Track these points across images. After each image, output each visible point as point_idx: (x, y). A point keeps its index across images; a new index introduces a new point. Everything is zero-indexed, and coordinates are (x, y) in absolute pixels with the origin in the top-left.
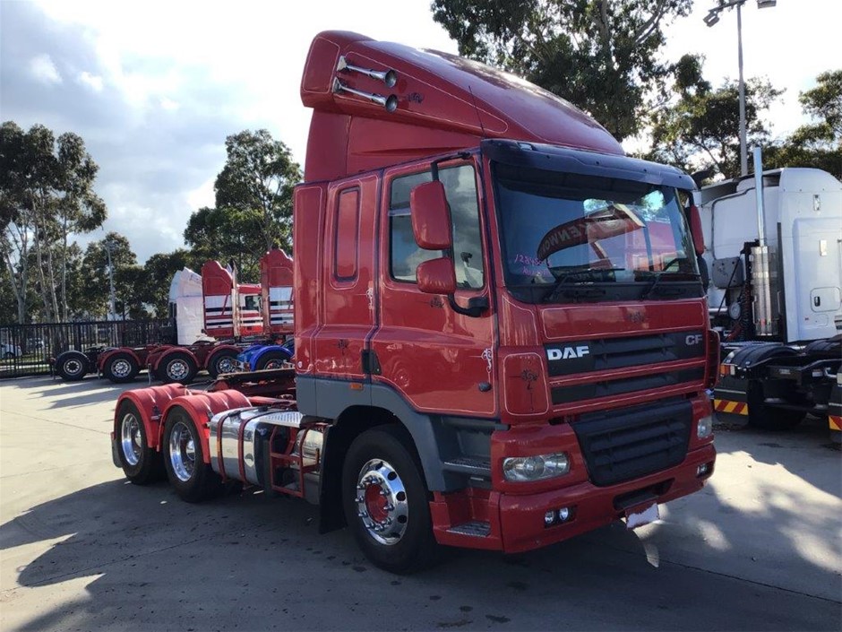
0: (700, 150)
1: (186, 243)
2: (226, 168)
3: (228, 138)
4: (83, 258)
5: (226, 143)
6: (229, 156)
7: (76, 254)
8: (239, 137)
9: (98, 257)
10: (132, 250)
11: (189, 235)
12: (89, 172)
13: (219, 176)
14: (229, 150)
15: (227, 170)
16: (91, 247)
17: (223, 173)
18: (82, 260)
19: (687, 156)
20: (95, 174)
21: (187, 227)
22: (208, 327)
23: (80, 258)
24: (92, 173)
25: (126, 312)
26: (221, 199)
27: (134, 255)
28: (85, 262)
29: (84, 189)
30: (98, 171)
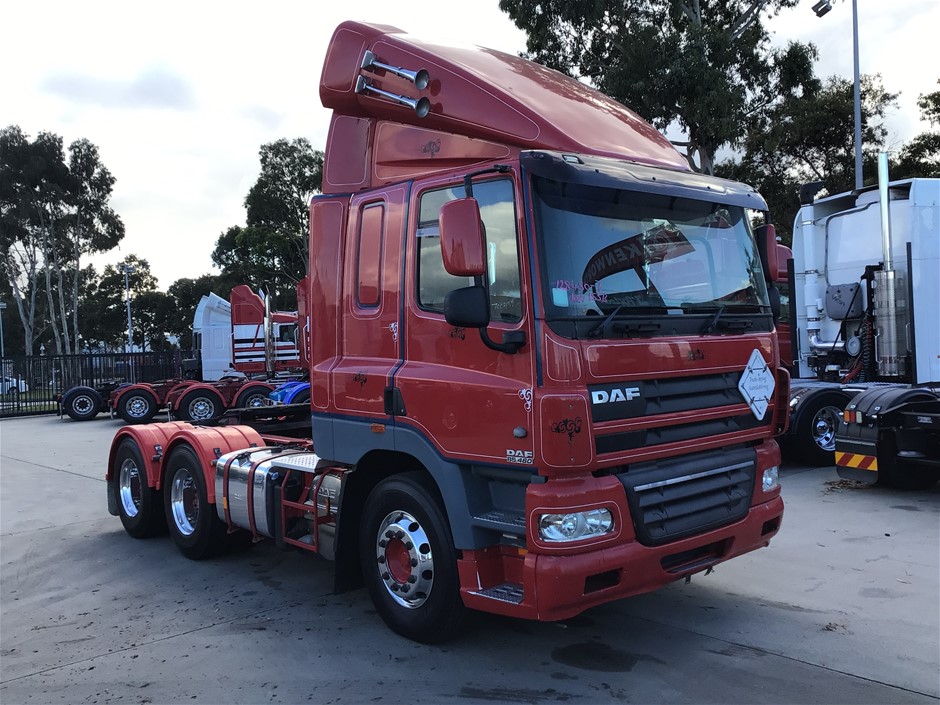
1: (214, 266)
2: (260, 181)
3: (262, 147)
4: (99, 281)
5: (260, 153)
6: (264, 168)
7: (91, 278)
8: (275, 146)
9: (114, 281)
11: (217, 257)
12: (105, 183)
13: (251, 190)
14: (263, 161)
15: (261, 184)
16: (109, 269)
17: (256, 187)
18: (98, 285)
19: (785, 169)
20: (112, 187)
21: (214, 248)
22: (237, 361)
23: (96, 282)
24: (108, 185)
25: (146, 343)
26: (253, 217)
27: (155, 279)
28: (101, 286)
29: (98, 204)
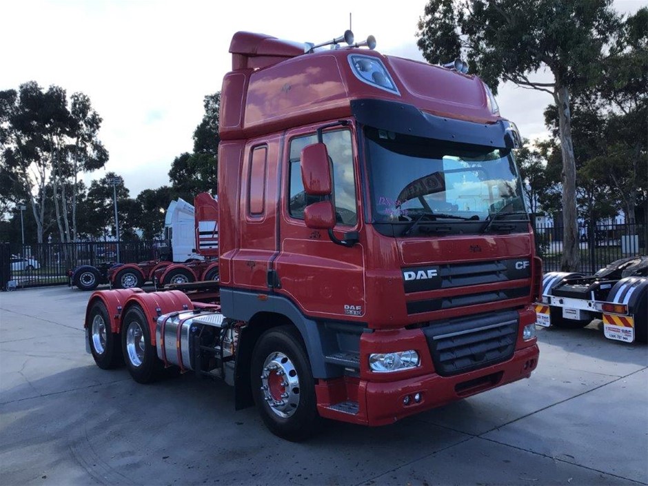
0: (610, 104)
1: (170, 181)
2: (204, 121)
3: (206, 97)
4: (88, 192)
5: (204, 101)
6: (207, 111)
7: (82, 189)
8: (215, 96)
9: (99, 191)
10: (126, 186)
11: (173, 174)
12: (95, 123)
13: (198, 127)
14: (206, 106)
15: (205, 123)
16: (94, 183)
17: (202, 125)
18: (86, 194)
20: (100, 125)
21: (171, 168)
22: (199, 247)
23: (85, 192)
24: (97, 123)
26: (198, 147)
27: (127, 190)
28: (89, 195)
29: (90, 136)
30: (103, 122)
